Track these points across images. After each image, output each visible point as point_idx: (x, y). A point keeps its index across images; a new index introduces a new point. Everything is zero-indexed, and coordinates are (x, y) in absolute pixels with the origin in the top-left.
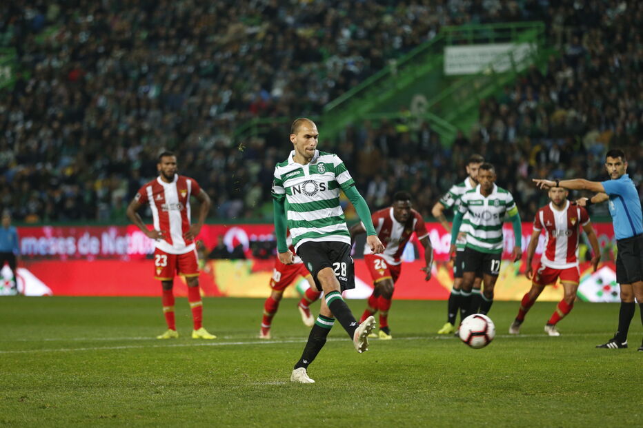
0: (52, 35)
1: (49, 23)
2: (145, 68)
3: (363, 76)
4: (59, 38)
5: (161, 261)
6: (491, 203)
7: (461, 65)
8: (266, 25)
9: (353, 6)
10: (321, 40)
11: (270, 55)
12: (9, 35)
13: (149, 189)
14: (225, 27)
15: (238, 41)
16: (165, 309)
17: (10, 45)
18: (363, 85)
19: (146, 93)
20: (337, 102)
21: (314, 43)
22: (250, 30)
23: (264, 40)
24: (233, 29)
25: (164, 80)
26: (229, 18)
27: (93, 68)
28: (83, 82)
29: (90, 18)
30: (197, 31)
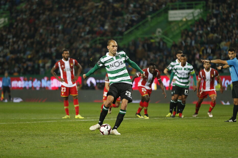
0: (23, 6)
1: (22, 2)
2: (57, 19)
3: (138, 21)
4: (25, 7)
6: (185, 69)
7: (174, 17)
8: (102, 3)
10: (122, 8)
11: (104, 14)
12: (7, 6)
13: (59, 63)
14: (87, 3)
15: (92, 9)
16: (65, 107)
17: (7, 10)
18: (138, 25)
19: (58, 28)
20: (129, 31)
21: (120, 9)
22: (96, 5)
23: (101, 8)
24: (90, 4)
25: (64, 23)
27: (38, 19)
28: (35, 24)
30: (76, 5)
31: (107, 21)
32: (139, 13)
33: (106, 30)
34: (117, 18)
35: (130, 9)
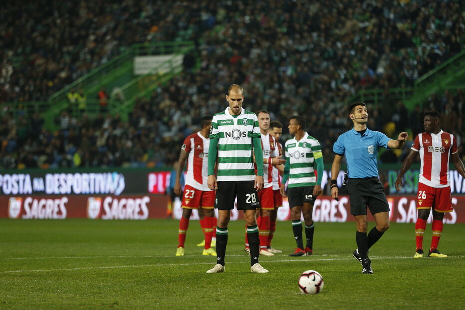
0: (220, 31)
1: (218, 23)
2: (284, 54)
3: (446, 57)
4: (224, 34)
5: (190, 194)
6: (301, 145)
8: (374, 21)
9: (439, 5)
10: (413, 31)
11: (376, 43)
12: (190, 32)
13: (192, 140)
14: (343, 24)
15: (354, 32)
16: (180, 231)
17: (191, 39)
18: (445, 64)
19: (285, 72)
20: (425, 77)
21: (409, 33)
22: (361, 25)
23: (372, 32)
24: (349, 24)
25: (298, 63)
26: (347, 17)
27: (247, 54)
28: (240, 65)
29: (247, 19)
30: (323, 27)
31: (384, 57)
32: (447, 40)
33: (379, 76)
34: (402, 52)
35: (429, 32)
